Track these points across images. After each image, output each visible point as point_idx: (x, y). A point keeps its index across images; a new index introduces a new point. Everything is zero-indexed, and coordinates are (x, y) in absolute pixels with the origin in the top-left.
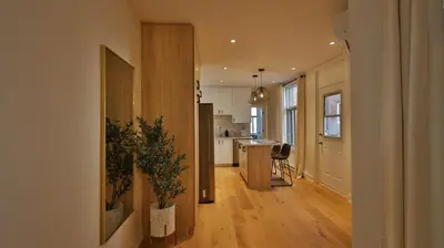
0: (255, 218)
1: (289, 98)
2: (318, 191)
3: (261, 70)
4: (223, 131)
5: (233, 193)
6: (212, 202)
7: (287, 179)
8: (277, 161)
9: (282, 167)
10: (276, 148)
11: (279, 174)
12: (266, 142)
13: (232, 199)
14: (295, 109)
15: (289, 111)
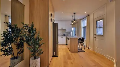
0: (72, 63)
1: (84, 23)
2: (95, 54)
3: (75, 13)
4: (63, 34)
5: (65, 54)
6: (57, 56)
7: (83, 49)
8: (80, 43)
9: (82, 45)
10: (80, 39)
11: (80, 48)
12: (76, 37)
13: (64, 56)
14: (86, 27)
15: (84, 28)
